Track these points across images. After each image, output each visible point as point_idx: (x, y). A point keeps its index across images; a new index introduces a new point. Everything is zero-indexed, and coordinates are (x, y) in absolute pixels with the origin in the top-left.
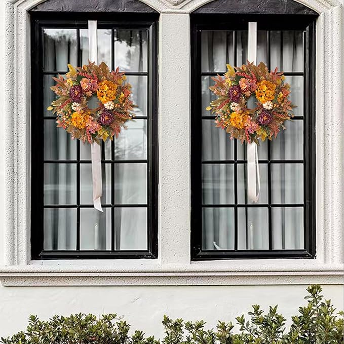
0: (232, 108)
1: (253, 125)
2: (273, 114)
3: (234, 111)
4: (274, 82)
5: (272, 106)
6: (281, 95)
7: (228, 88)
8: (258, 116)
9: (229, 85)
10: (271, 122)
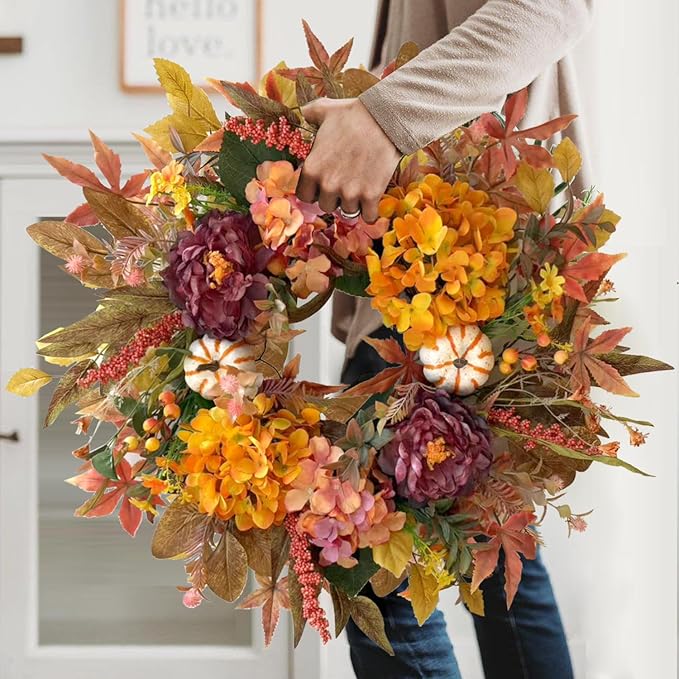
0: (193, 381)
1: (351, 503)
2: (492, 422)
3: (210, 404)
4: (497, 192)
5: (485, 363)
6: (555, 284)
7: (170, 235)
8: (383, 436)
9: (178, 212)
10: (476, 483)
